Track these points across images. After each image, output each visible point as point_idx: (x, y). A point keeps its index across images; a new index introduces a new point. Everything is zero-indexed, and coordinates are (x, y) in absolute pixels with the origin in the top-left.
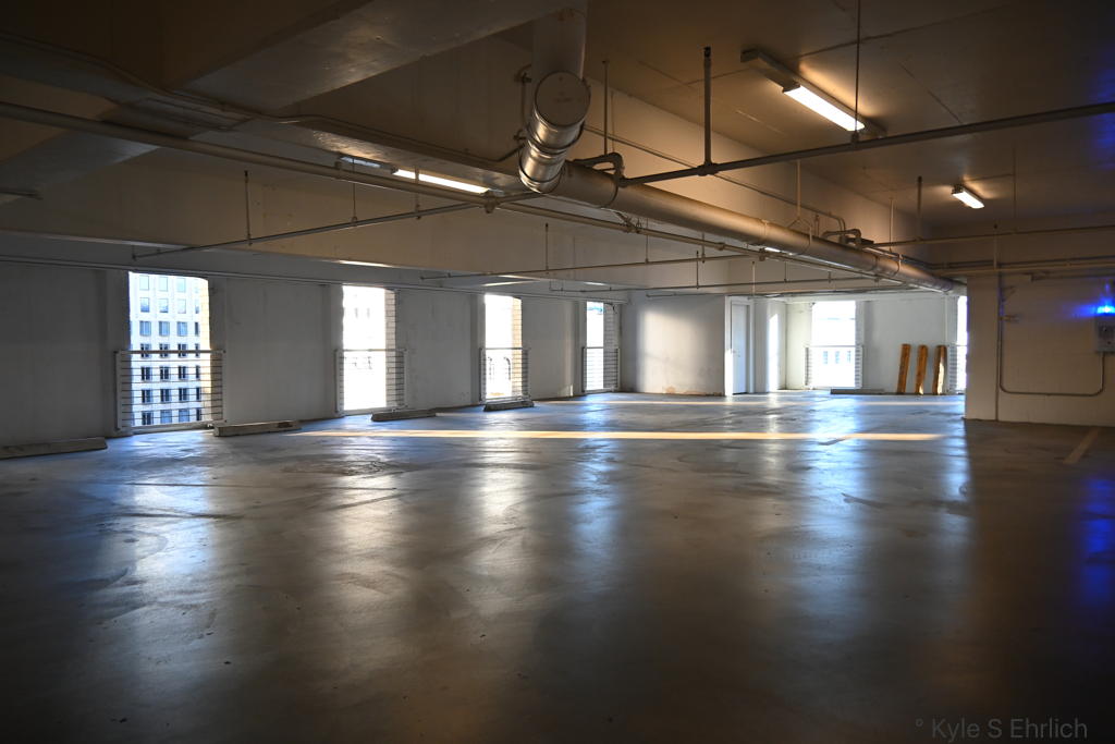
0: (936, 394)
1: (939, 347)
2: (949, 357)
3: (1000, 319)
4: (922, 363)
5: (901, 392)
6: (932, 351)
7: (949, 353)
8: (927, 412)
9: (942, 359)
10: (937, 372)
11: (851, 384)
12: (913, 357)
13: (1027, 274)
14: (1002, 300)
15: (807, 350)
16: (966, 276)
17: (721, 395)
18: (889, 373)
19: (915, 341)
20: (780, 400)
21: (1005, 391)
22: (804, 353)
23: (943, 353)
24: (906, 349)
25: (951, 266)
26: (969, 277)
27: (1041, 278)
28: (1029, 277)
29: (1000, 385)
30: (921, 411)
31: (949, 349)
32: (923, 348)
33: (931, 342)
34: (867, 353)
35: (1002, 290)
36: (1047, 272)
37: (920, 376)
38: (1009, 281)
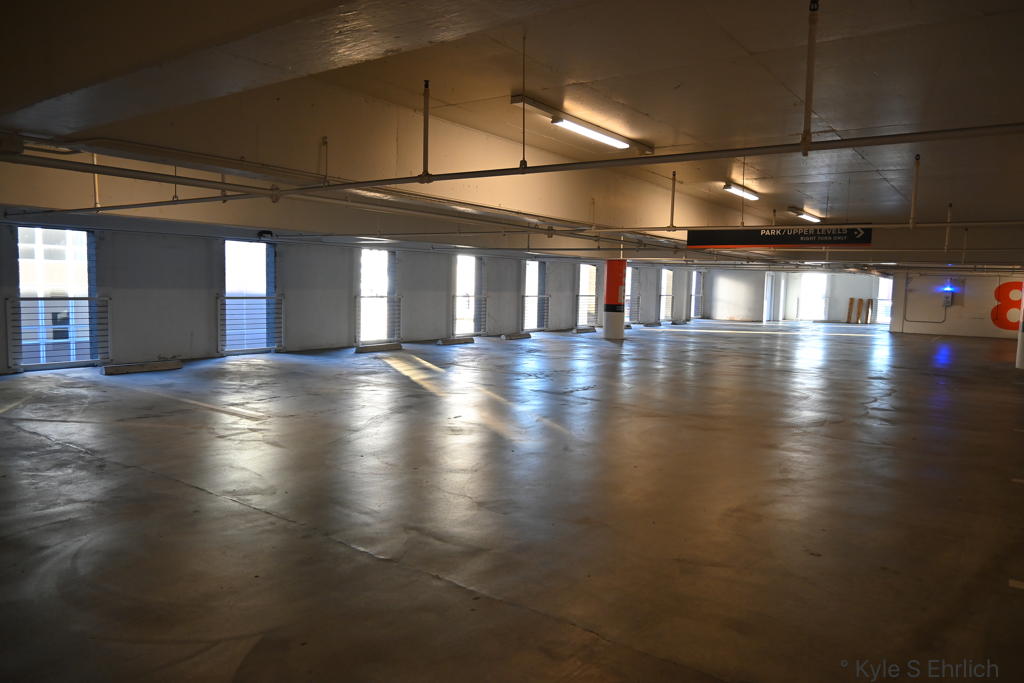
0: (866, 323)
1: (870, 300)
2: (875, 306)
3: (906, 290)
4: (860, 309)
5: (848, 322)
6: (865, 302)
7: (875, 303)
9: (871, 306)
10: (868, 312)
11: (823, 318)
12: (856, 304)
14: (907, 283)
15: (798, 299)
17: (761, 321)
18: (843, 313)
19: (857, 296)
20: (783, 325)
21: (906, 320)
22: (796, 301)
23: (871, 303)
24: (852, 300)
26: (895, 274)
27: (923, 275)
28: (919, 274)
29: (905, 318)
31: (875, 301)
32: (861, 300)
33: (865, 298)
34: (831, 301)
35: (907, 279)
36: (926, 273)
37: (859, 314)
38: (910, 276)
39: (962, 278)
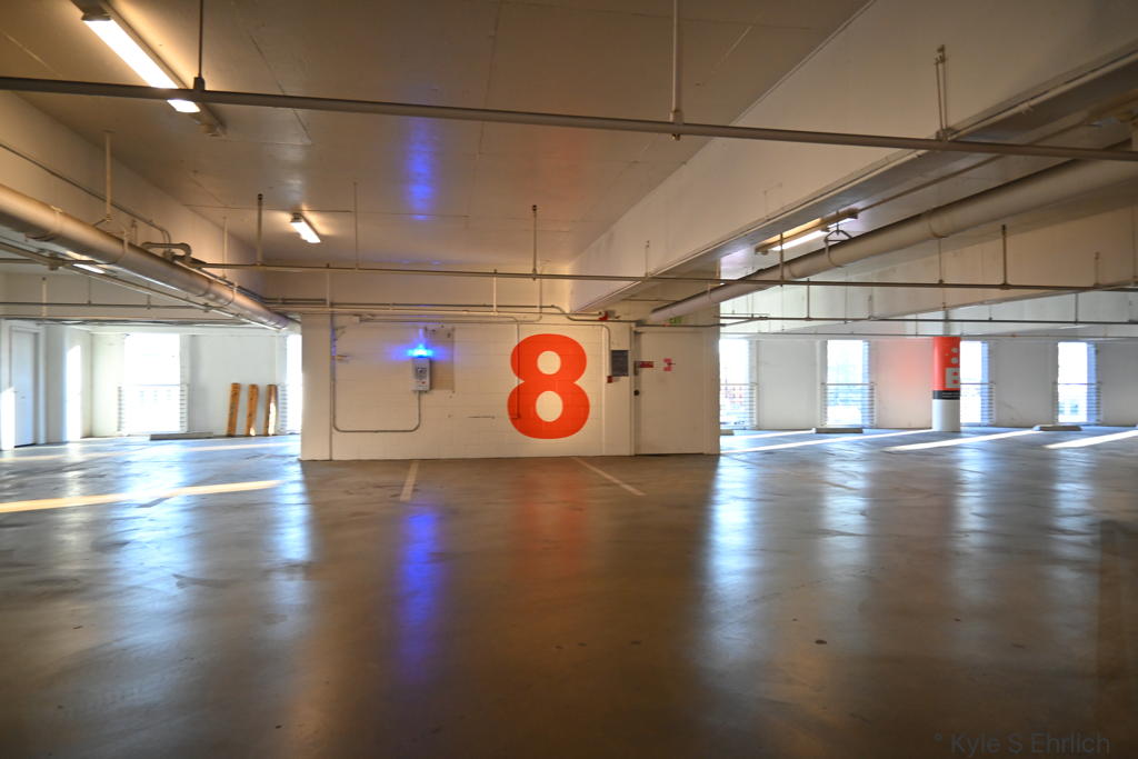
0: (267, 435)
1: (270, 386)
2: (280, 397)
3: (333, 358)
4: (254, 404)
5: (230, 435)
6: (263, 391)
7: (280, 393)
8: (262, 455)
9: (273, 399)
10: (268, 412)
11: (175, 427)
12: (244, 397)
13: (356, 315)
14: (334, 339)
15: (120, 390)
16: (300, 313)
18: (218, 416)
19: (245, 380)
20: (84, 451)
21: (338, 430)
22: (116, 393)
23: (273, 390)
24: (236, 388)
25: (285, 302)
26: (303, 314)
27: (367, 320)
28: (357, 318)
29: (334, 425)
30: (255, 455)
31: (279, 388)
32: (254, 387)
33: (262, 383)
34: (193, 394)
35: (334, 330)
36: (373, 315)
37: (251, 417)
38: (340, 321)
39: (449, 326)
